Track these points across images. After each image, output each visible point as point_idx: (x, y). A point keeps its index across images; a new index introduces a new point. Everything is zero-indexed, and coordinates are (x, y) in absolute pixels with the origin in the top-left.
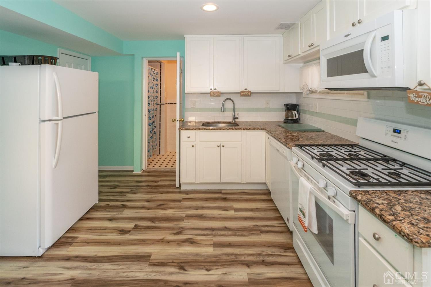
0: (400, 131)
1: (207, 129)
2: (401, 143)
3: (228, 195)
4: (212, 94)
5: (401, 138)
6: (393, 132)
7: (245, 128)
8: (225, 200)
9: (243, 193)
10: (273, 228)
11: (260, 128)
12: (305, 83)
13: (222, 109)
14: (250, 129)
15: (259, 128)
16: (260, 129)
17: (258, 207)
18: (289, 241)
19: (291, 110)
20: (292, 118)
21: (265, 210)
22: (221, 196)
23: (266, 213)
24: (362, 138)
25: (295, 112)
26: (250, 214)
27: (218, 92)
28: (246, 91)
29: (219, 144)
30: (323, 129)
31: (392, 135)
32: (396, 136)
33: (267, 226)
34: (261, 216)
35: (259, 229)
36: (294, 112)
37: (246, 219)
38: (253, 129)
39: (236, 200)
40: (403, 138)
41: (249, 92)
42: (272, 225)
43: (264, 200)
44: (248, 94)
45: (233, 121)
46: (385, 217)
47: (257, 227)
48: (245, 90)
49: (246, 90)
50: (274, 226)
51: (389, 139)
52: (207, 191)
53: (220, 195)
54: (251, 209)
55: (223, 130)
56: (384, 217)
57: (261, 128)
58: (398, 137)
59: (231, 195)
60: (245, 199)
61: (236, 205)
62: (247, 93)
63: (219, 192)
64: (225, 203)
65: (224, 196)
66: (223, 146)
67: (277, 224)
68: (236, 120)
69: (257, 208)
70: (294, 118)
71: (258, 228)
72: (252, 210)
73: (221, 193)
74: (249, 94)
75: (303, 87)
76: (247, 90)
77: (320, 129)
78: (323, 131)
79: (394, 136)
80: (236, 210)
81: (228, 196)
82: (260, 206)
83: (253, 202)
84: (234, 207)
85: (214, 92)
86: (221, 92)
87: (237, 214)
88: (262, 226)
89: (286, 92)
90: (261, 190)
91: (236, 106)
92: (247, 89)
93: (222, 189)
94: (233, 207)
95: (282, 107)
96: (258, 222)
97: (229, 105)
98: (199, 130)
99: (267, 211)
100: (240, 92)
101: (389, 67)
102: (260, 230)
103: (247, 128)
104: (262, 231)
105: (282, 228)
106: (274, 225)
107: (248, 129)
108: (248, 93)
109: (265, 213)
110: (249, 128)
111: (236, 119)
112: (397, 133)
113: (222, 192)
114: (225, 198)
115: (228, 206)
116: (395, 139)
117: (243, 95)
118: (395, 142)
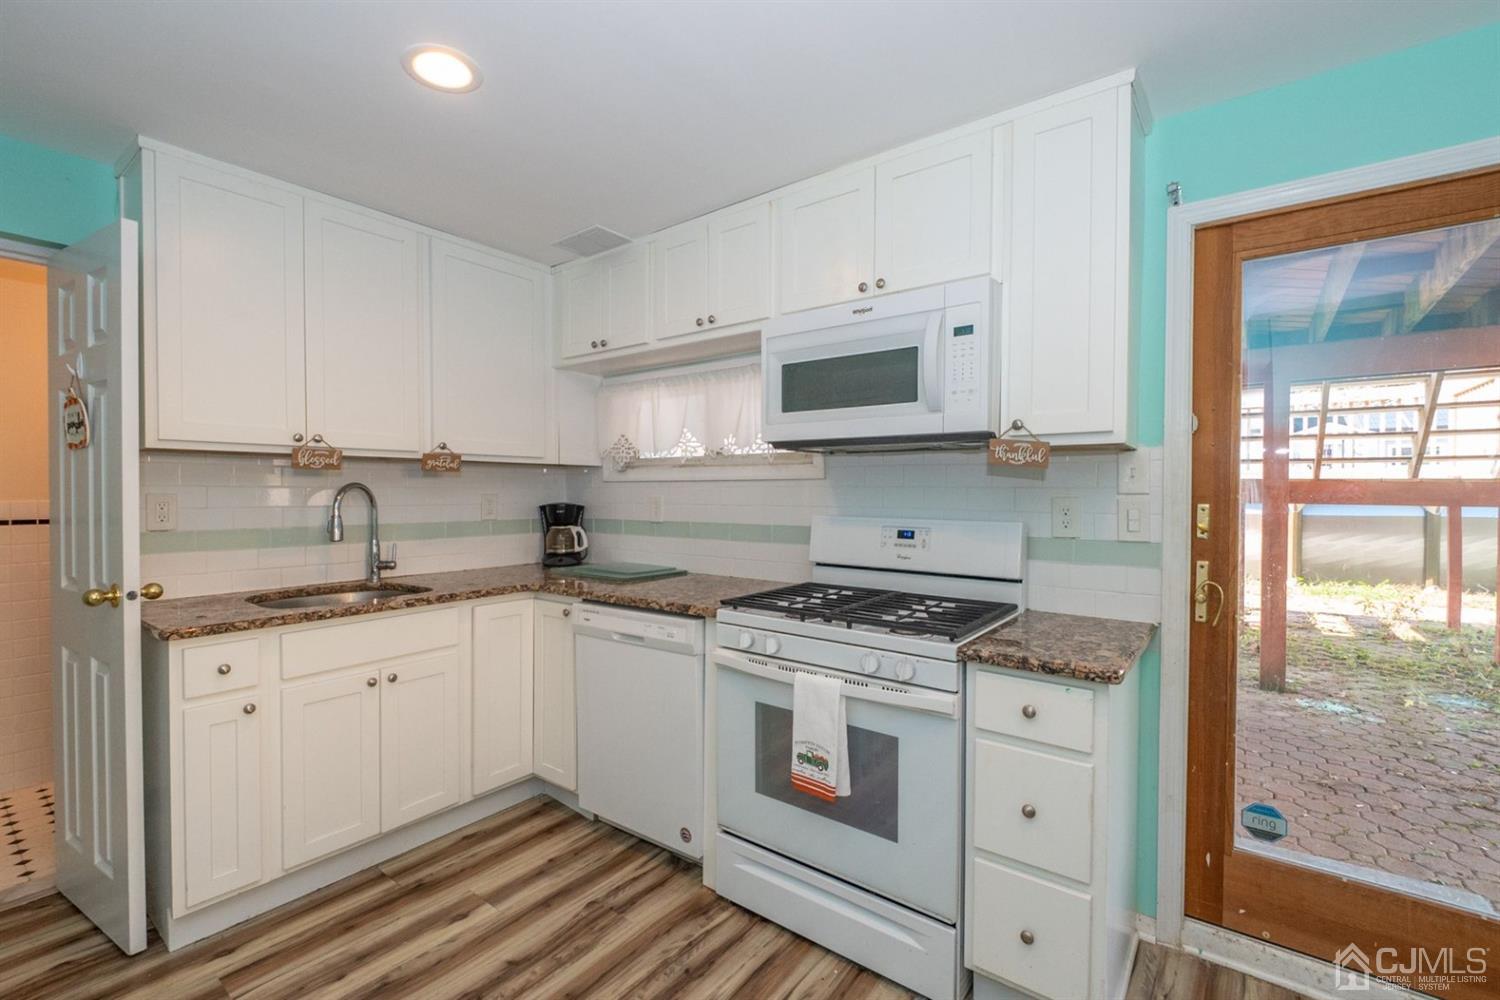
0: (913, 533)
1: (321, 617)
2: (917, 556)
3: (421, 869)
4: (302, 461)
5: (914, 546)
6: (899, 537)
7: (474, 592)
8: (421, 889)
9: (465, 842)
10: (636, 883)
11: (519, 587)
12: (623, 436)
13: (332, 533)
14: (488, 594)
15: (515, 587)
16: (518, 591)
17: (552, 856)
18: (696, 890)
19: (565, 525)
20: (570, 551)
21: (577, 853)
22: (393, 887)
23: (585, 859)
24: (819, 564)
25: (579, 529)
26: (545, 884)
27: (332, 451)
28: (441, 455)
29: (371, 672)
30: (680, 567)
31: (896, 545)
32: (905, 546)
33: (618, 889)
34: (580, 874)
35: (606, 907)
36: (574, 529)
37: (549, 906)
38: (498, 594)
39: (462, 871)
40: (919, 547)
41: (455, 457)
42: (627, 879)
43: (549, 831)
44: (451, 465)
45: (370, 579)
46: (1053, 663)
47: (597, 906)
48: (439, 451)
49: (443, 448)
50: (635, 879)
51: (890, 553)
52: (316, 896)
53: (389, 884)
54: (537, 872)
55: (393, 608)
56: (1050, 666)
57: (522, 586)
58: (910, 546)
59: (429, 865)
60: (491, 852)
61: (482, 884)
62: (448, 461)
63: (375, 876)
64: (434, 898)
65: (410, 880)
66: (393, 679)
67: (637, 869)
68: (385, 574)
69: (551, 861)
70: (577, 549)
71: (602, 907)
72: (540, 873)
73: (382, 877)
74: (454, 465)
75: (613, 448)
76: (445, 451)
77: (674, 569)
78: (684, 573)
79: (901, 545)
80: (496, 897)
81: (423, 874)
82: (553, 850)
83: (523, 851)
84: (477, 893)
85: (313, 452)
86: (345, 453)
87: (508, 909)
88: (608, 896)
89: (561, 463)
90: (514, 808)
91: (385, 517)
92: (448, 446)
93: (376, 863)
94: (474, 895)
95: (531, 518)
96: (590, 892)
97: (355, 512)
98: (285, 624)
99: (584, 853)
100: (420, 456)
101: (971, 391)
102: (611, 908)
103: (479, 592)
104: (620, 907)
105: (656, 871)
106: (631, 877)
107: (483, 596)
108: (452, 462)
109: (581, 861)
110: (486, 589)
111: (386, 568)
112: (907, 537)
113: (385, 870)
114: (420, 885)
115: (455, 901)
116: (905, 552)
117: (433, 472)
118: (905, 558)
